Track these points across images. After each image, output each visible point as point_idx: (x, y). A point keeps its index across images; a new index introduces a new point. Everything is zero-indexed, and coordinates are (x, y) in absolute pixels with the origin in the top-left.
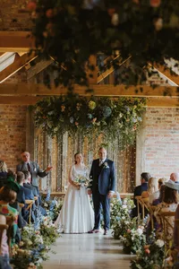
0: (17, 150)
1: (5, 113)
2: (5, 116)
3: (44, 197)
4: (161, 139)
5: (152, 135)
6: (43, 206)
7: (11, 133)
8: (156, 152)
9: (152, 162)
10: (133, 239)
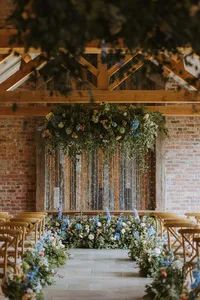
0: (27, 166)
1: (13, 126)
2: (13, 129)
3: (55, 215)
4: (183, 151)
5: (173, 147)
6: (54, 225)
7: (21, 147)
8: (177, 166)
9: (173, 176)
10: (149, 260)
